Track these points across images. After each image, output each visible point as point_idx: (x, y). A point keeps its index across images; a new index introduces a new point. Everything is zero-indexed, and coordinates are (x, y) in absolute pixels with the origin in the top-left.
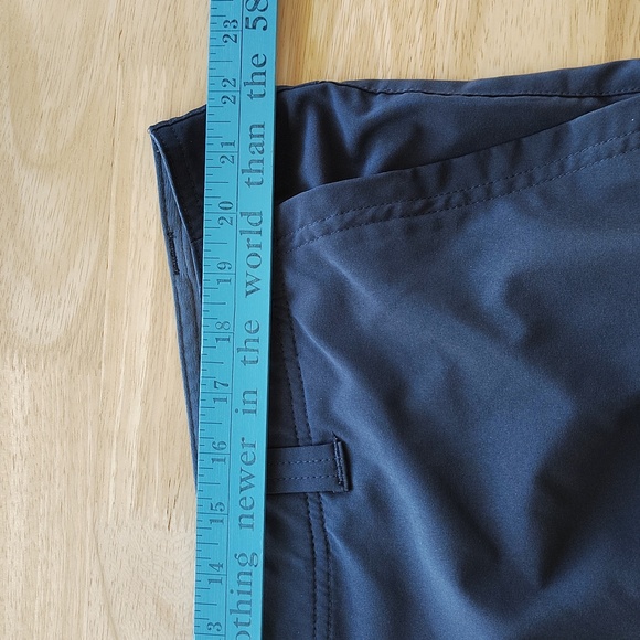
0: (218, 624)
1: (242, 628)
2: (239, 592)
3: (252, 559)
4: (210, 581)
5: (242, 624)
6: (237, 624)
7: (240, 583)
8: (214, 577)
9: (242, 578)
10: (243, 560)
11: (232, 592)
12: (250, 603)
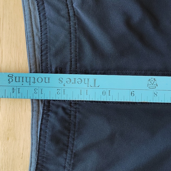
0: (35, 90)
1: (36, 81)
2: (23, 82)
3: (10, 77)
4: (19, 93)
5: (34, 81)
6: (34, 82)
7: (19, 81)
8: (18, 91)
9: (17, 80)
10: (11, 80)
11: (23, 84)
12: (26, 78)
